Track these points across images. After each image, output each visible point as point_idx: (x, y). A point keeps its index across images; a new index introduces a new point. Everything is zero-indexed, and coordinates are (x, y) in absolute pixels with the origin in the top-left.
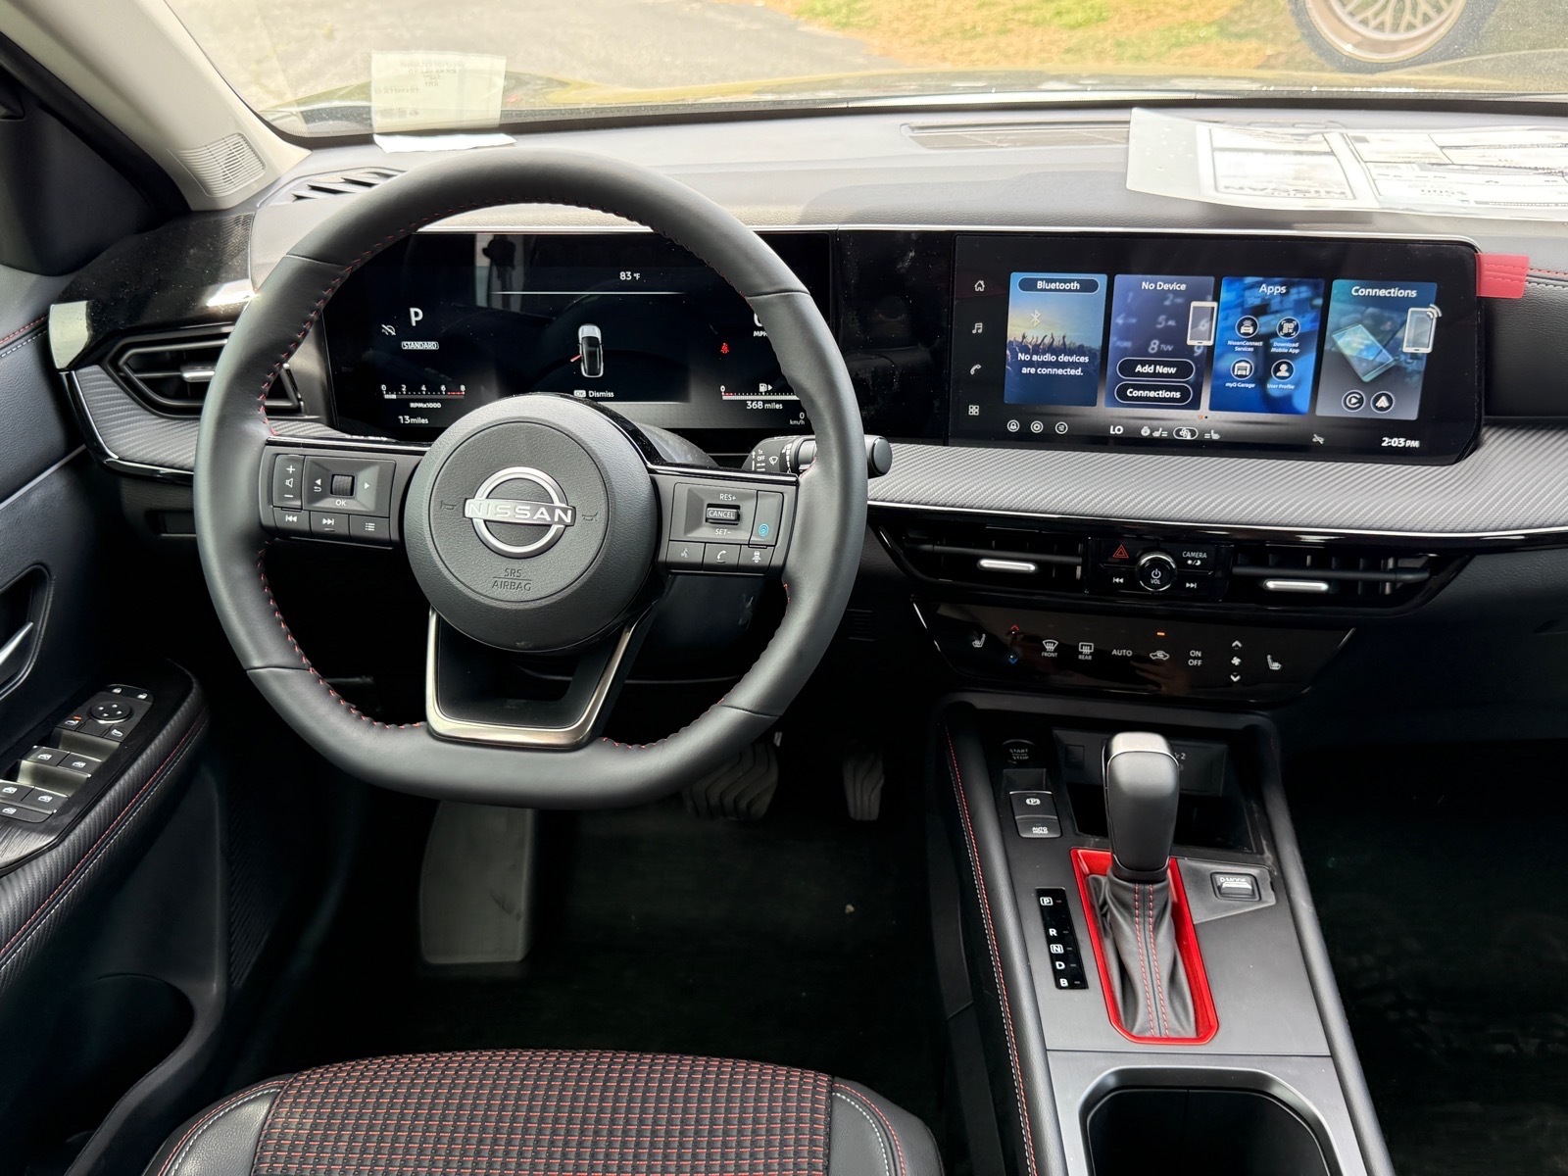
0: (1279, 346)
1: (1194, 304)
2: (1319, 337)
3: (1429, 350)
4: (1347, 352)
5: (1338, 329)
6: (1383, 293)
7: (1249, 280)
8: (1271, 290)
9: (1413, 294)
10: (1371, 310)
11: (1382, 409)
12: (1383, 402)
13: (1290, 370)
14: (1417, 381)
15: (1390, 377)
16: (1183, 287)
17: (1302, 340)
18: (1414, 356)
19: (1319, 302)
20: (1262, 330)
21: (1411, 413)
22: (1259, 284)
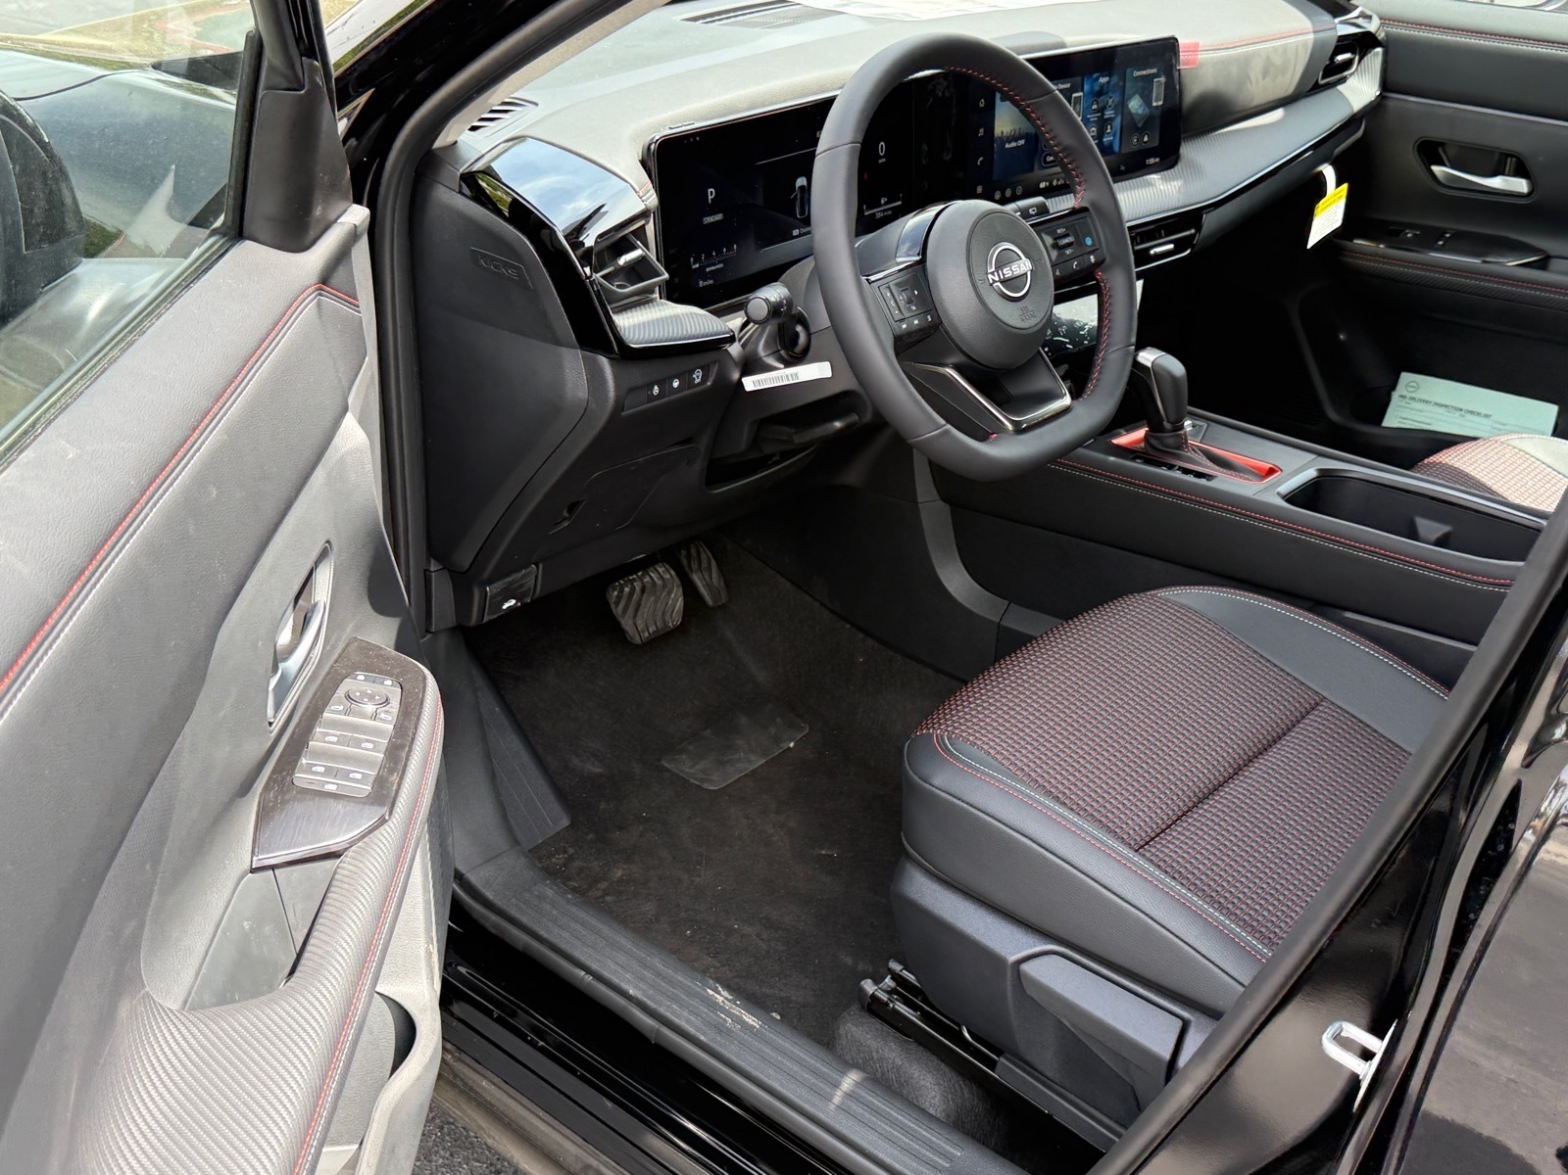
0: (1109, 114)
1: (1074, 95)
2: (1122, 106)
3: (1160, 103)
4: (1133, 111)
5: (1130, 98)
6: (1144, 73)
7: (1095, 76)
8: (1103, 80)
9: (1155, 71)
10: (1140, 84)
11: (1145, 143)
12: (1146, 139)
13: (1111, 128)
14: (1157, 122)
15: (1149, 120)
16: (1069, 85)
17: (1115, 108)
18: (1157, 107)
19: (1121, 84)
20: (1101, 105)
21: (1156, 143)
22: (1098, 78)
